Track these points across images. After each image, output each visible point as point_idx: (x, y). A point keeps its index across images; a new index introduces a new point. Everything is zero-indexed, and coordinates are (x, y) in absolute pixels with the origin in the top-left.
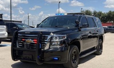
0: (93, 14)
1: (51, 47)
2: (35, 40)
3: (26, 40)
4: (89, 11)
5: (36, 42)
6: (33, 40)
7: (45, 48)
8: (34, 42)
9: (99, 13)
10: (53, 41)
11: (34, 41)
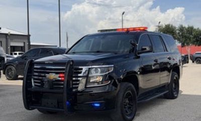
0: (178, 31)
1: (88, 86)
2: (61, 75)
3: (47, 75)
4: (170, 26)
5: (63, 79)
6: (59, 75)
7: (78, 87)
8: (60, 79)
9: (189, 28)
10: (92, 75)
11: (60, 77)
